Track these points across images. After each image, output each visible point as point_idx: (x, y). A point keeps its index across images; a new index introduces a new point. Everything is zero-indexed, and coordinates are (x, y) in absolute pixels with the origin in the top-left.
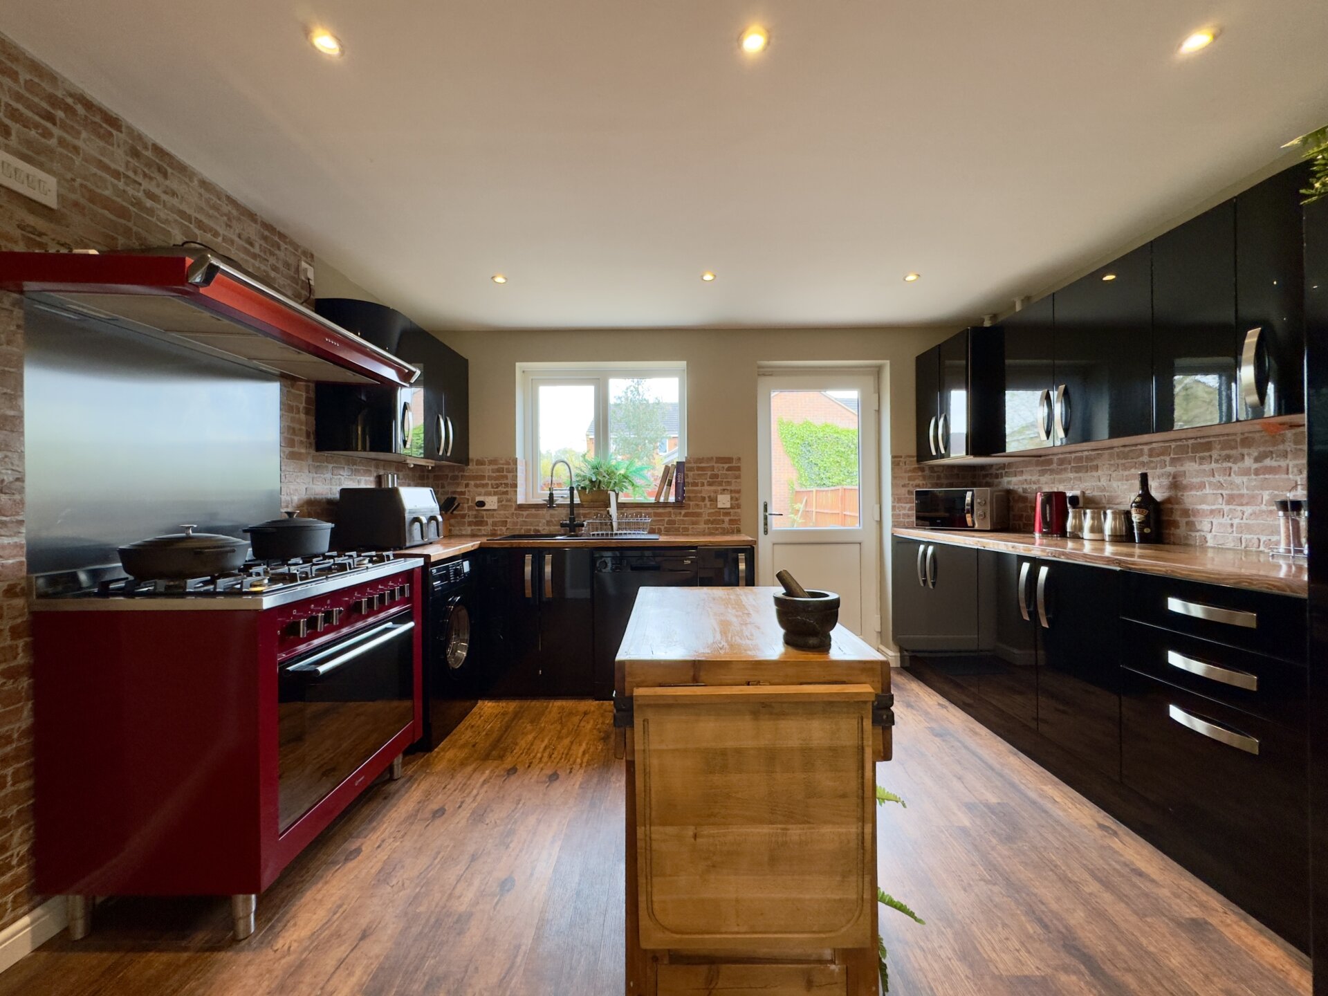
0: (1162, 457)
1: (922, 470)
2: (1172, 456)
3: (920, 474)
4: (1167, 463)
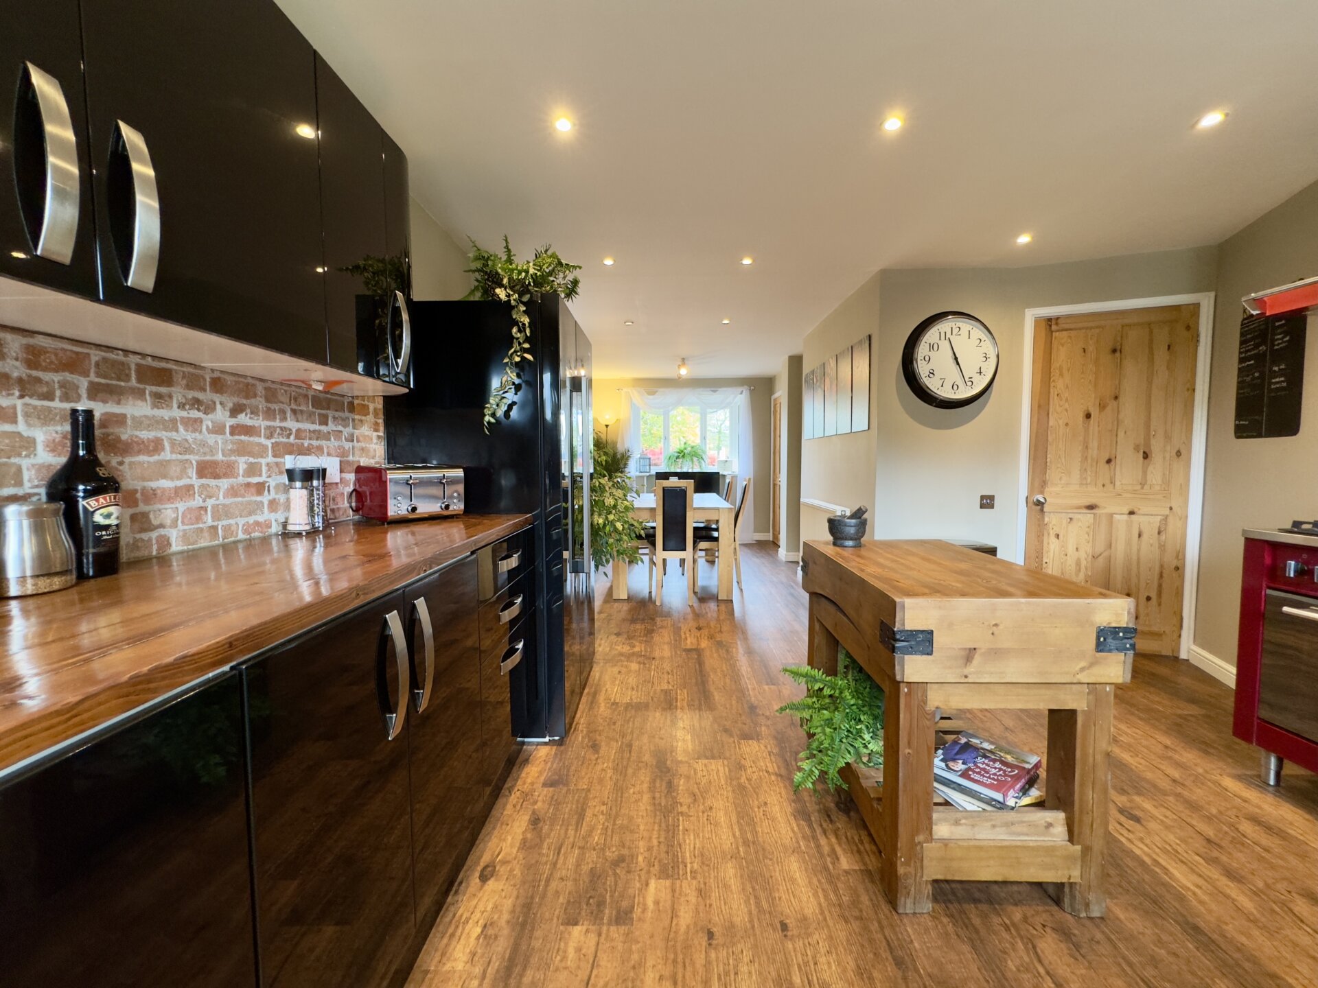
2: (93, 377)
4: (83, 392)
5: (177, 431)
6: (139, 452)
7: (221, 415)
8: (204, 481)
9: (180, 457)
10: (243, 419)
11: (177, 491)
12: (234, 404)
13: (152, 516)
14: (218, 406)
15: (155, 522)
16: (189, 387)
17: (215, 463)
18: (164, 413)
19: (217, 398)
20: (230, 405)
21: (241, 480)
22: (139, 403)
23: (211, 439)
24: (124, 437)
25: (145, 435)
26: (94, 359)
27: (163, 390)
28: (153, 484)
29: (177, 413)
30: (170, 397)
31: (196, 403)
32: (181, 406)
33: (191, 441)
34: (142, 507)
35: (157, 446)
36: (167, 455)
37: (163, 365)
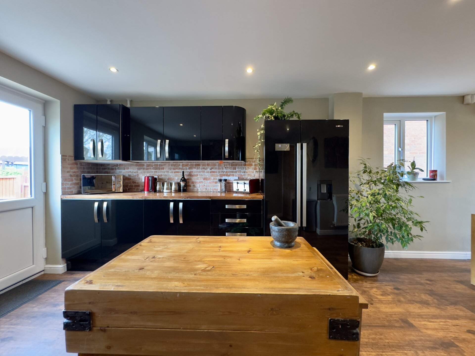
0: (186, 167)
1: (76, 164)
2: (189, 167)
3: (76, 166)
4: (188, 169)
5: (200, 173)
6: (194, 176)
7: (208, 170)
8: (204, 181)
9: (200, 177)
10: (213, 170)
11: (200, 182)
12: (211, 168)
13: (196, 185)
14: (208, 168)
15: (196, 186)
16: (203, 166)
17: (207, 178)
18: (199, 170)
19: (208, 167)
20: (210, 168)
21: (212, 181)
22: (195, 169)
23: (206, 174)
24: (193, 174)
25: (195, 174)
26: (189, 164)
27: (199, 167)
28: (196, 181)
29: (200, 170)
30: (200, 168)
31: (204, 168)
32: (201, 169)
33: (203, 174)
34: (194, 184)
35: (197, 175)
36: (199, 176)
37: (199, 163)
